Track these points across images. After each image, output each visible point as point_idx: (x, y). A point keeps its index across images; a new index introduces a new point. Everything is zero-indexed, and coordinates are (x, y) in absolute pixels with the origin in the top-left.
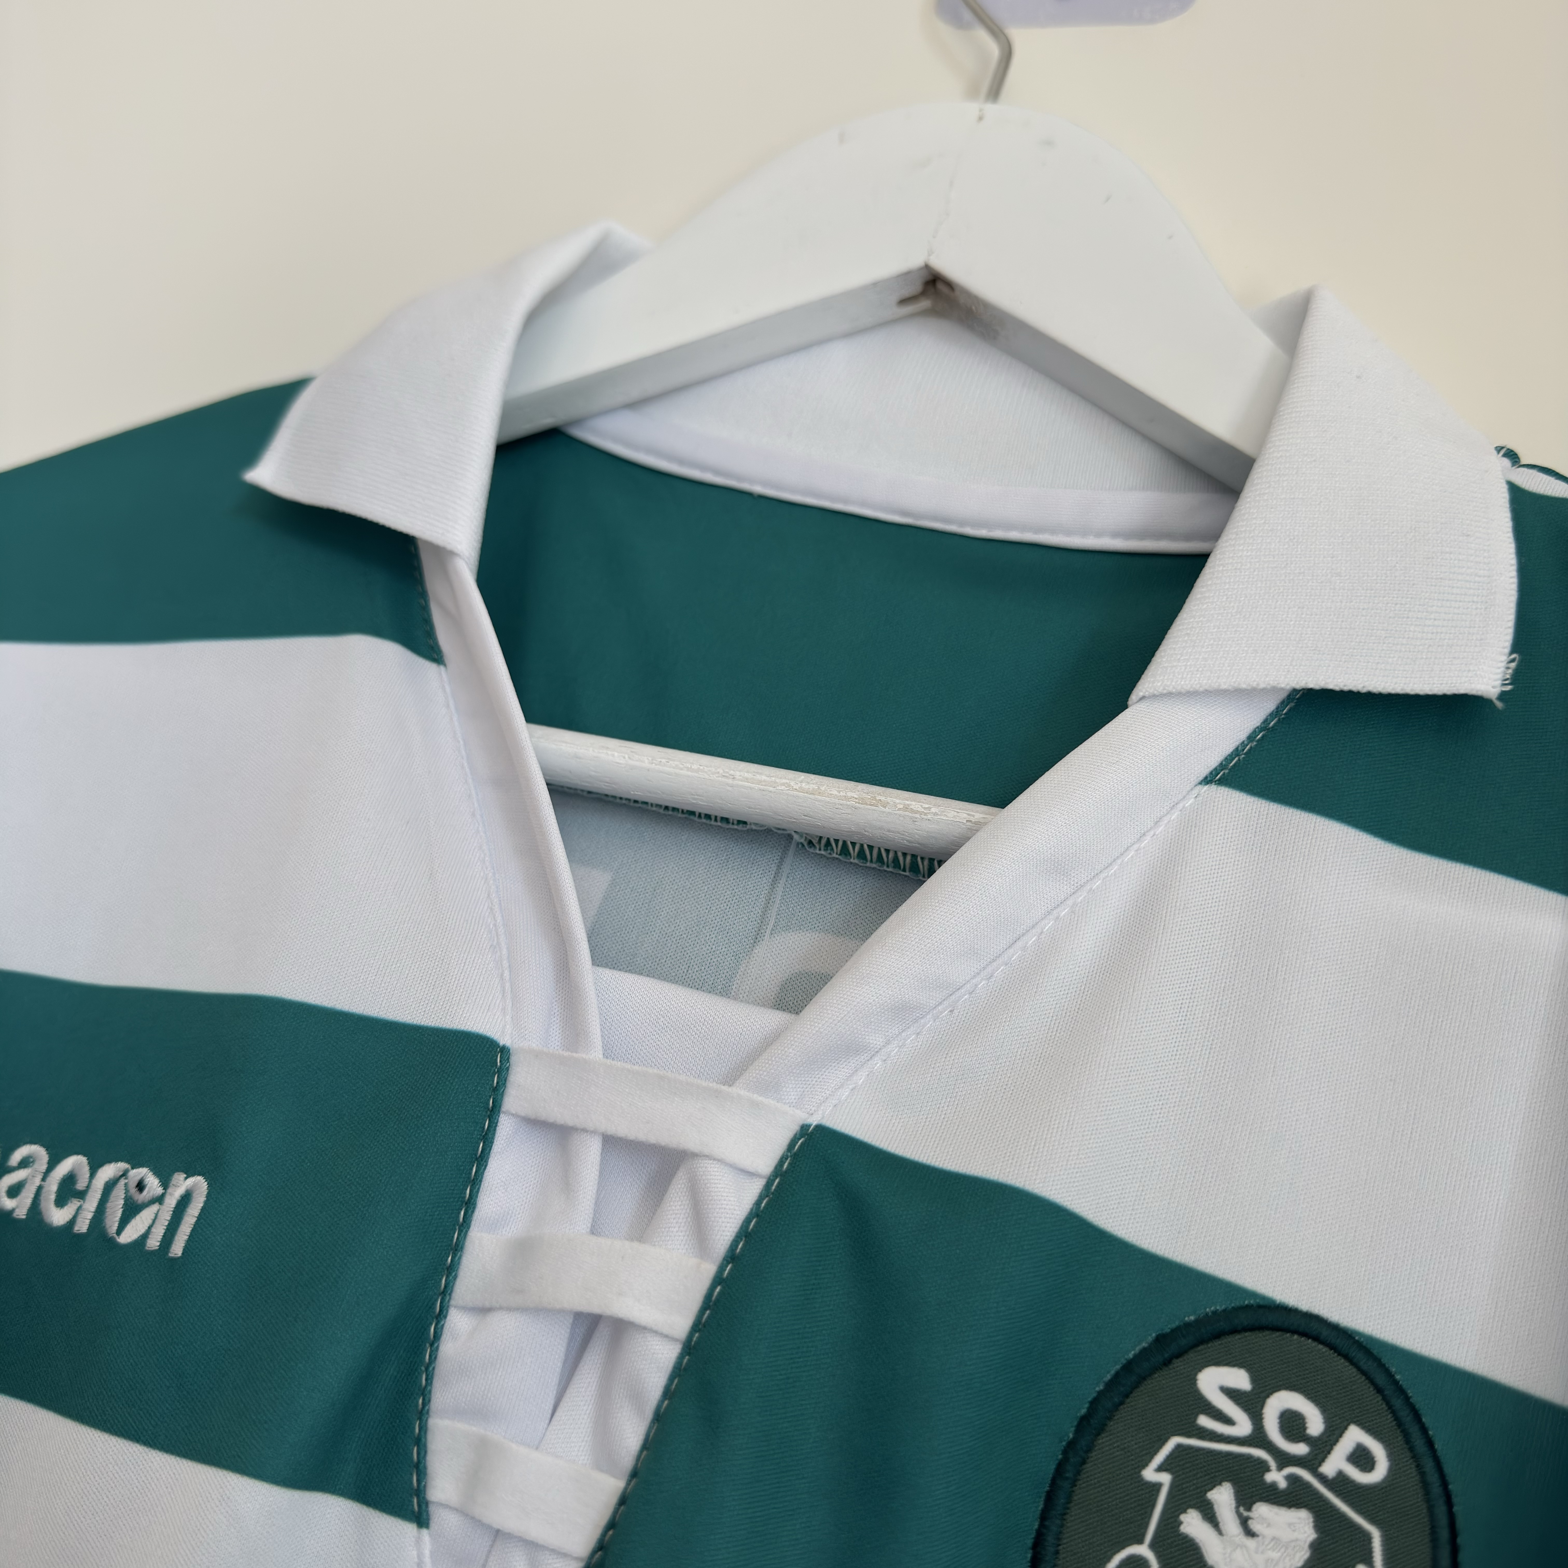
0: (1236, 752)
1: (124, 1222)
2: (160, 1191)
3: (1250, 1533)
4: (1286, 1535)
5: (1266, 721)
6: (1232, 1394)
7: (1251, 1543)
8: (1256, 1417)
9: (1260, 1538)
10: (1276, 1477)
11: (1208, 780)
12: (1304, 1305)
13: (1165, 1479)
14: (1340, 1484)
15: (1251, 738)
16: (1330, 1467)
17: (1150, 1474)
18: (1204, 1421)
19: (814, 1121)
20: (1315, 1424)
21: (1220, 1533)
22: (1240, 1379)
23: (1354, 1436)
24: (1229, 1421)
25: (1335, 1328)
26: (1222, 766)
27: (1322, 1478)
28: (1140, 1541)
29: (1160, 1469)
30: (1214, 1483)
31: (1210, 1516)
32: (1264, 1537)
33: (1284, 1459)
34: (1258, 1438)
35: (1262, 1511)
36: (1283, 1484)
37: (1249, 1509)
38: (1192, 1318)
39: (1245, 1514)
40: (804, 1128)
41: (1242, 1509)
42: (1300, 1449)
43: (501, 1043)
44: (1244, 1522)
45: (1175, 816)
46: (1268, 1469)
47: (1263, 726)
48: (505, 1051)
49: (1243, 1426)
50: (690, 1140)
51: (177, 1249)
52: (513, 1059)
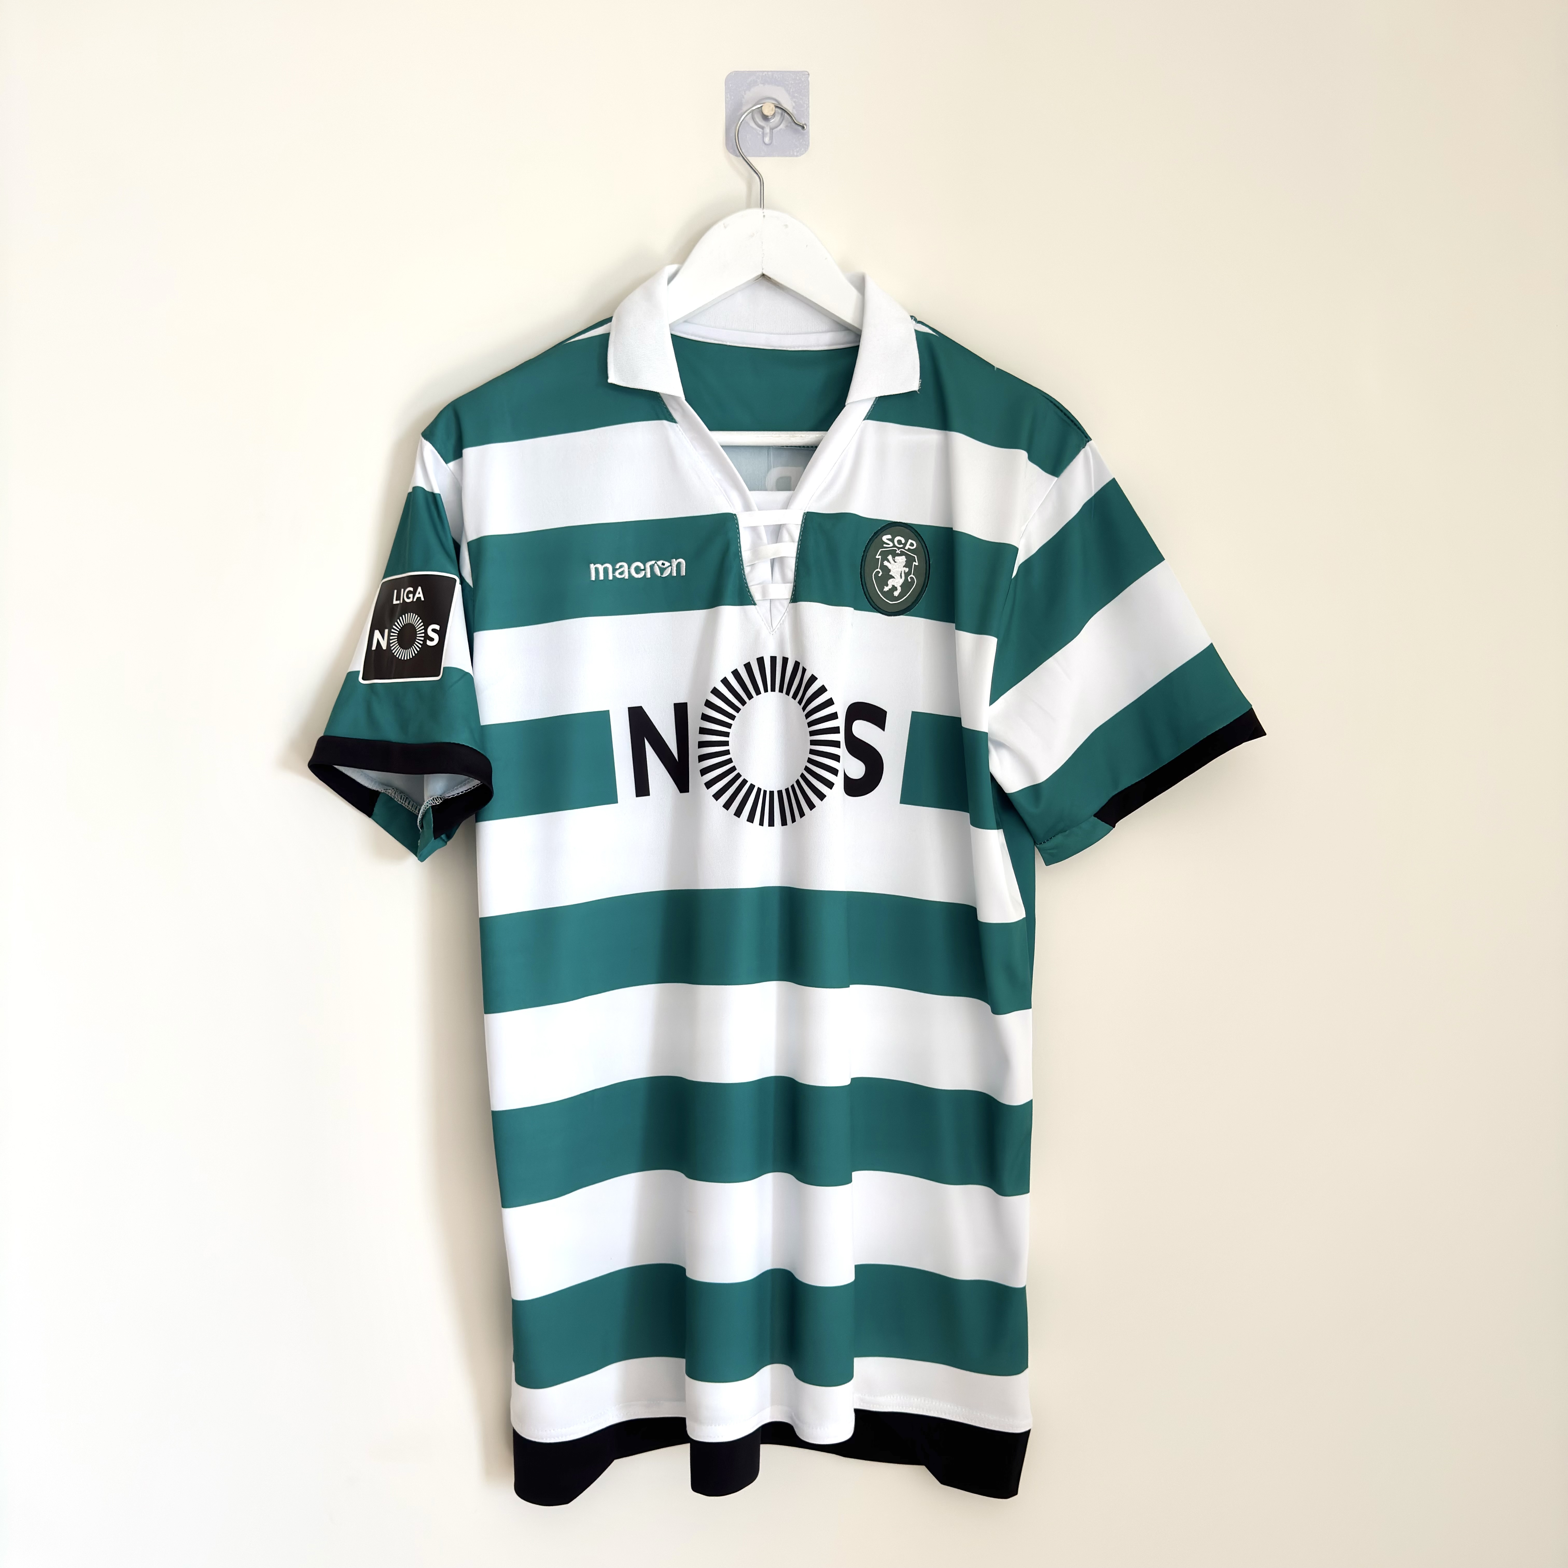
0: (869, 412)
1: (662, 573)
2: (669, 564)
3: (896, 562)
4: (901, 561)
5: (874, 403)
7: (896, 564)
8: (893, 542)
10: (898, 552)
11: (864, 419)
12: (899, 521)
13: (880, 557)
14: (909, 550)
15: (871, 407)
16: (906, 548)
17: (877, 557)
18: (885, 545)
19: (806, 511)
20: (903, 541)
22: (889, 537)
23: (910, 541)
24: (889, 544)
26: (867, 416)
27: (906, 550)
31: (888, 561)
33: (899, 548)
34: (894, 546)
35: (897, 558)
36: (899, 553)
38: (879, 528)
40: (805, 513)
42: (902, 546)
43: (734, 513)
44: (894, 560)
45: (860, 428)
47: (873, 404)
48: (735, 515)
49: (891, 545)
50: (784, 522)
51: (683, 573)
52: (738, 516)
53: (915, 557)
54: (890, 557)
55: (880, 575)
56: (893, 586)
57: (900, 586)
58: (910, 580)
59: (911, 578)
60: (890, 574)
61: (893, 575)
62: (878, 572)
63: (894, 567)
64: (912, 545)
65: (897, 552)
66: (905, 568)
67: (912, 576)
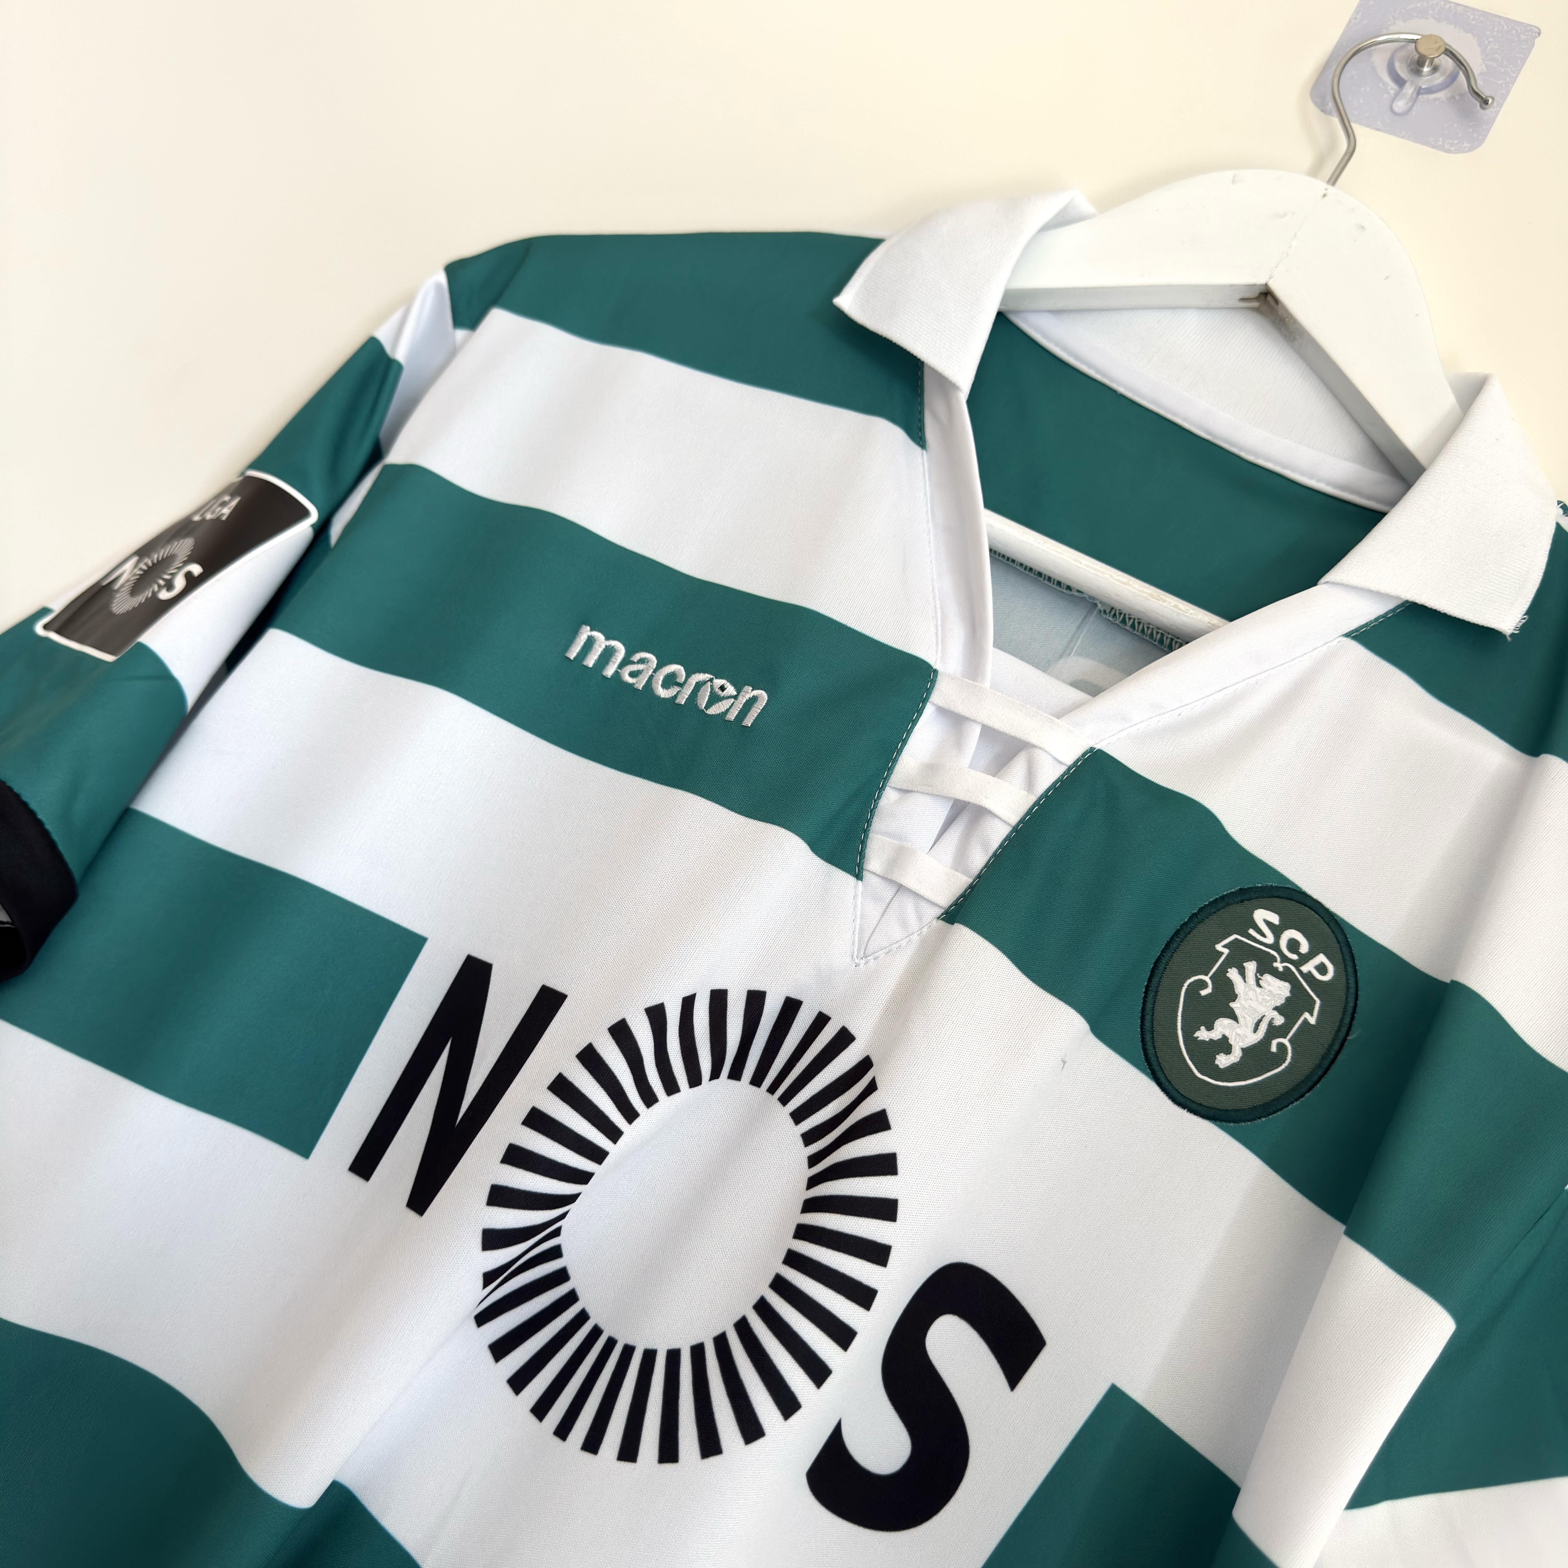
0: (1366, 625)
1: (709, 705)
2: (735, 693)
3: (1259, 985)
4: (1276, 991)
5: (1387, 613)
6: (1269, 924)
7: (1258, 990)
8: (1277, 937)
9: (1263, 989)
10: (1279, 965)
11: (1347, 635)
12: (1315, 896)
13: (1226, 951)
14: (1308, 977)
15: (1376, 619)
16: (1305, 969)
17: (1219, 947)
18: (1252, 932)
19: (1098, 747)
20: (1305, 948)
21: (1245, 982)
22: (1275, 919)
23: (1321, 958)
24: (1264, 935)
25: (1327, 911)
26: (1356, 630)
27: (1301, 972)
28: (1207, 975)
29: (1225, 946)
30: (1248, 960)
31: (1242, 973)
32: (1265, 989)
33: (1284, 959)
34: (1276, 946)
35: (1268, 978)
36: (1281, 969)
37: (1262, 975)
38: (1260, 885)
39: (1259, 977)
40: (1092, 749)
41: (1258, 974)
42: (1294, 957)
43: (934, 668)
44: (1258, 981)
45: (1325, 648)
46: (1276, 961)
47: (1384, 616)
48: (935, 672)
49: (1270, 939)
50: (1032, 739)
51: (749, 721)
52: (939, 677)
53: (1314, 1002)
54: (1251, 967)
55: (1204, 993)
56: (1225, 1038)
57: (1243, 1050)
58: (1274, 1049)
59: (1281, 1046)
60: (1232, 1005)
61: (1238, 1012)
62: (1203, 985)
63: (1251, 993)
64: (1322, 969)
65: (1275, 965)
66: (1276, 1013)
67: (1285, 1041)
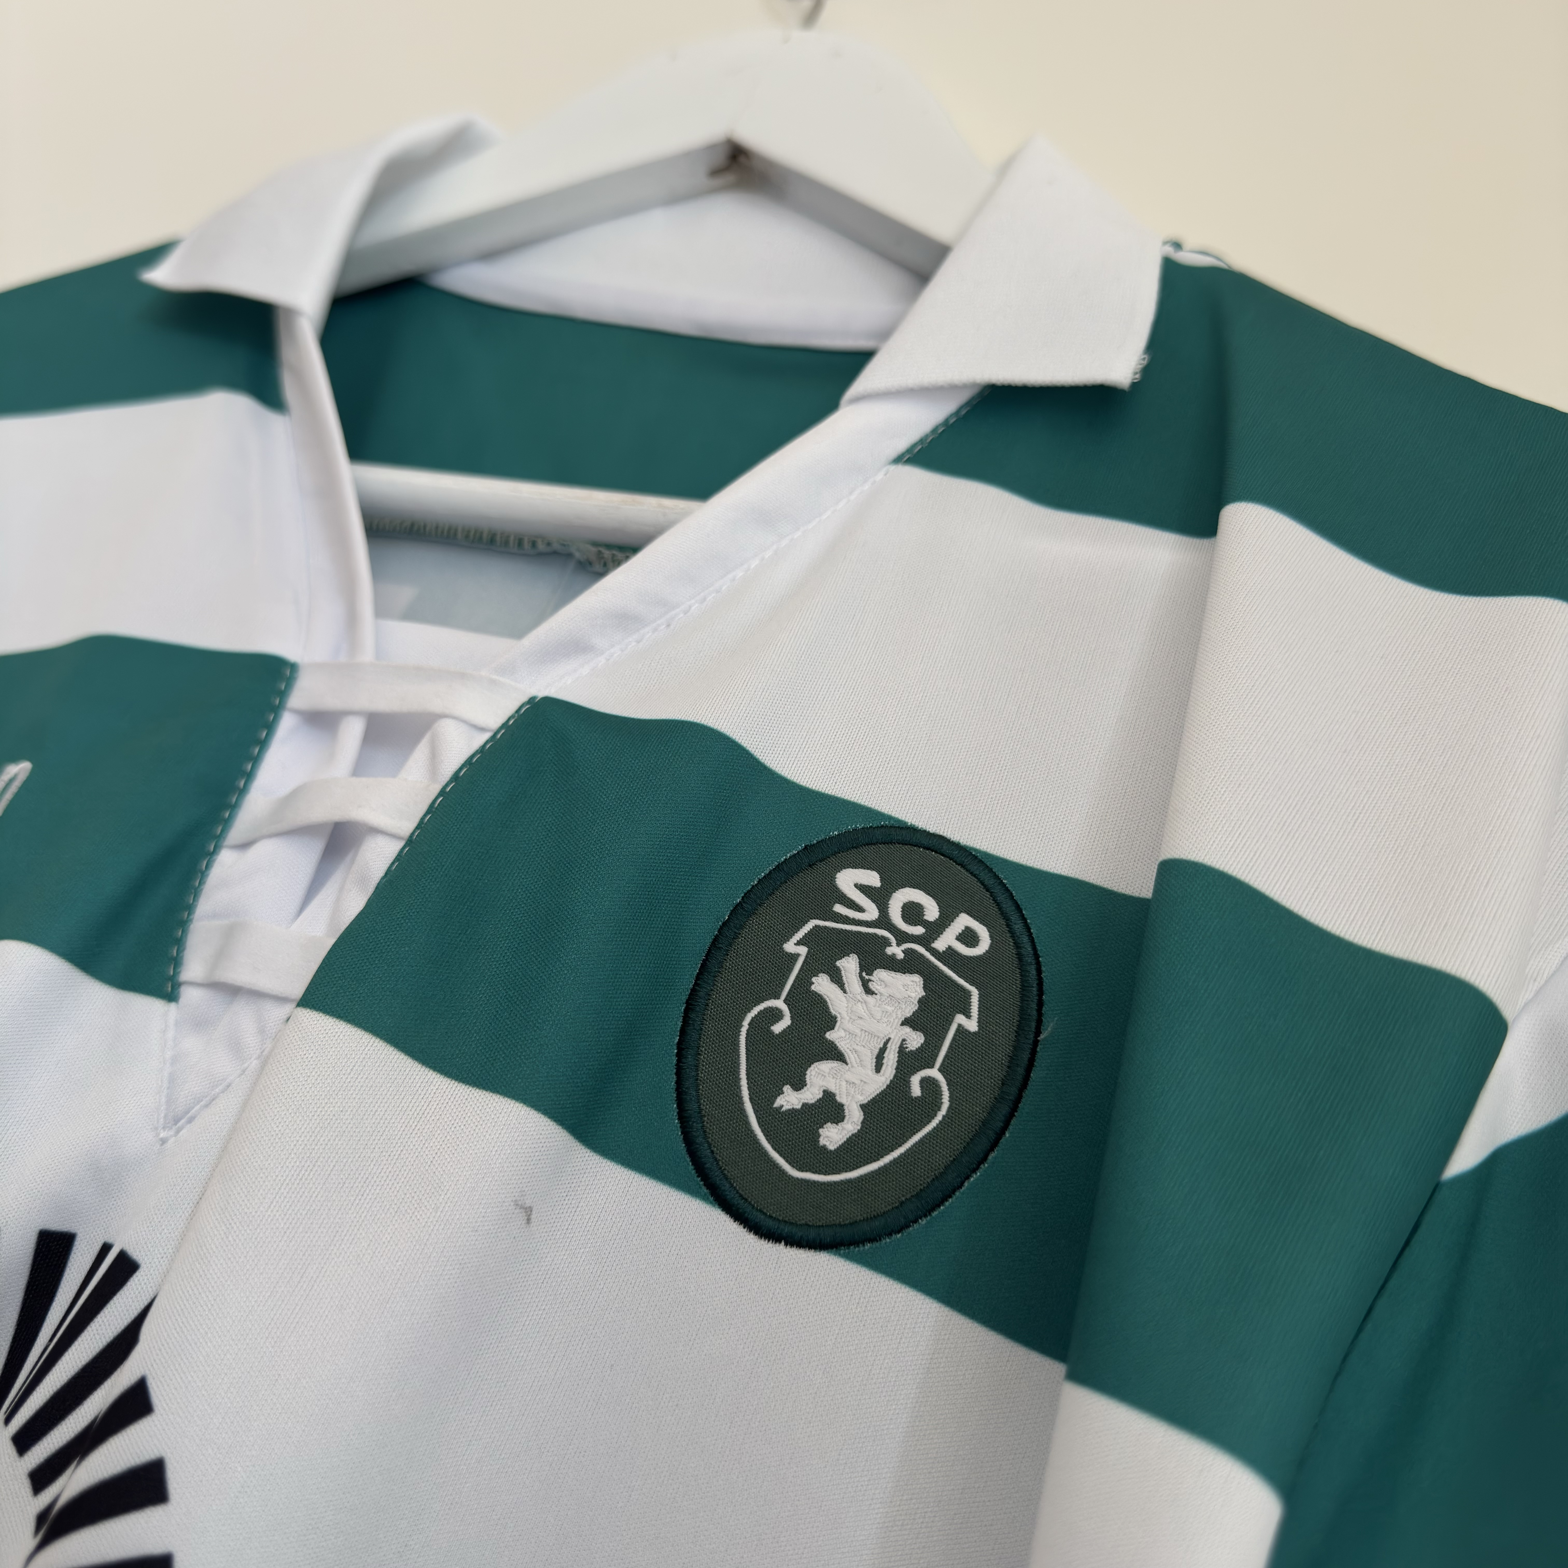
0: (921, 441)
3: (868, 991)
6: (863, 889)
7: (870, 999)
9: (878, 997)
10: (896, 950)
11: (897, 460)
12: (932, 828)
13: (803, 950)
14: (950, 956)
15: (934, 431)
16: (940, 945)
17: (790, 947)
18: (839, 908)
19: (541, 694)
20: (932, 911)
21: (845, 992)
22: (872, 879)
23: (964, 921)
24: (860, 909)
25: (957, 846)
26: (909, 450)
27: (934, 952)
28: (777, 997)
29: (798, 943)
31: (837, 979)
32: (881, 994)
33: (902, 937)
34: (884, 921)
35: (881, 975)
36: (901, 956)
37: (870, 973)
38: (836, 833)
39: (867, 977)
40: (532, 699)
41: (864, 974)
42: (919, 930)
43: (292, 662)
45: (866, 487)
46: (890, 945)
47: (946, 422)
48: (294, 667)
49: (872, 912)
50: (435, 705)
52: (299, 673)
53: (968, 994)
54: (849, 965)
55: (778, 1028)
56: (828, 1096)
57: (863, 1107)
58: (916, 1090)
59: (927, 1083)
60: (830, 1035)
61: (842, 1046)
62: (775, 1015)
63: (860, 1009)
64: (968, 937)
65: (889, 951)
66: (907, 1029)
67: (934, 1073)
